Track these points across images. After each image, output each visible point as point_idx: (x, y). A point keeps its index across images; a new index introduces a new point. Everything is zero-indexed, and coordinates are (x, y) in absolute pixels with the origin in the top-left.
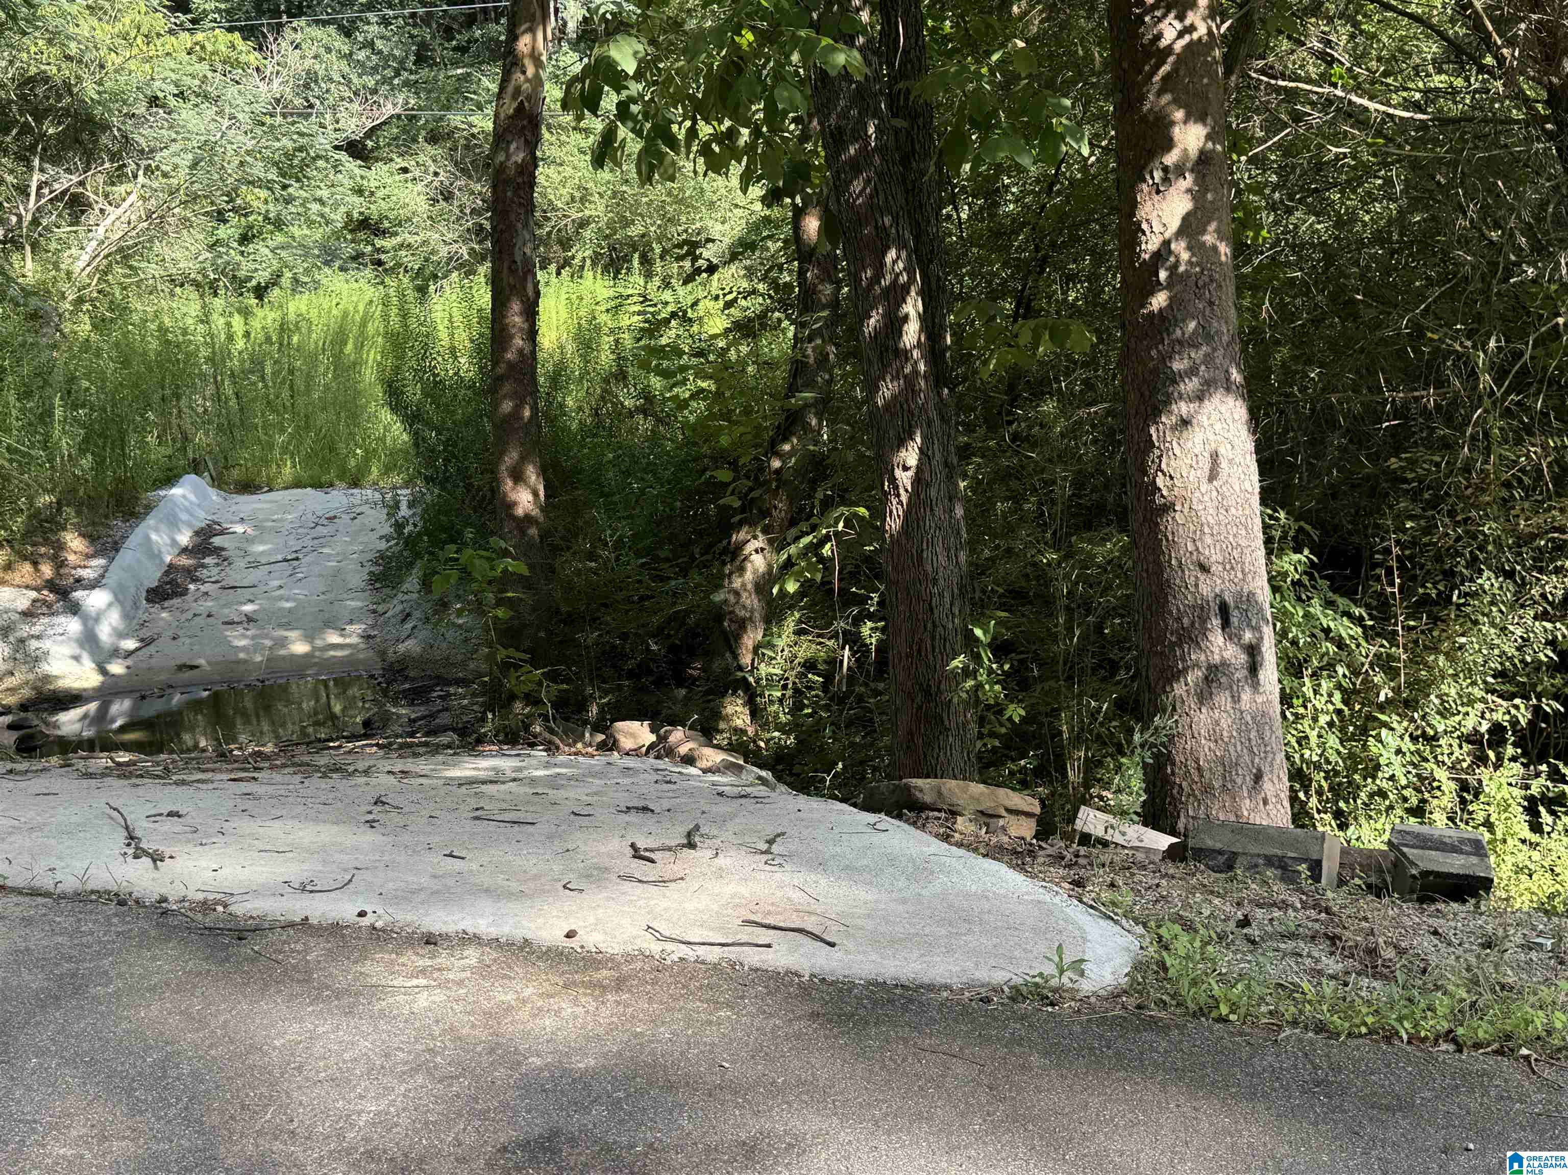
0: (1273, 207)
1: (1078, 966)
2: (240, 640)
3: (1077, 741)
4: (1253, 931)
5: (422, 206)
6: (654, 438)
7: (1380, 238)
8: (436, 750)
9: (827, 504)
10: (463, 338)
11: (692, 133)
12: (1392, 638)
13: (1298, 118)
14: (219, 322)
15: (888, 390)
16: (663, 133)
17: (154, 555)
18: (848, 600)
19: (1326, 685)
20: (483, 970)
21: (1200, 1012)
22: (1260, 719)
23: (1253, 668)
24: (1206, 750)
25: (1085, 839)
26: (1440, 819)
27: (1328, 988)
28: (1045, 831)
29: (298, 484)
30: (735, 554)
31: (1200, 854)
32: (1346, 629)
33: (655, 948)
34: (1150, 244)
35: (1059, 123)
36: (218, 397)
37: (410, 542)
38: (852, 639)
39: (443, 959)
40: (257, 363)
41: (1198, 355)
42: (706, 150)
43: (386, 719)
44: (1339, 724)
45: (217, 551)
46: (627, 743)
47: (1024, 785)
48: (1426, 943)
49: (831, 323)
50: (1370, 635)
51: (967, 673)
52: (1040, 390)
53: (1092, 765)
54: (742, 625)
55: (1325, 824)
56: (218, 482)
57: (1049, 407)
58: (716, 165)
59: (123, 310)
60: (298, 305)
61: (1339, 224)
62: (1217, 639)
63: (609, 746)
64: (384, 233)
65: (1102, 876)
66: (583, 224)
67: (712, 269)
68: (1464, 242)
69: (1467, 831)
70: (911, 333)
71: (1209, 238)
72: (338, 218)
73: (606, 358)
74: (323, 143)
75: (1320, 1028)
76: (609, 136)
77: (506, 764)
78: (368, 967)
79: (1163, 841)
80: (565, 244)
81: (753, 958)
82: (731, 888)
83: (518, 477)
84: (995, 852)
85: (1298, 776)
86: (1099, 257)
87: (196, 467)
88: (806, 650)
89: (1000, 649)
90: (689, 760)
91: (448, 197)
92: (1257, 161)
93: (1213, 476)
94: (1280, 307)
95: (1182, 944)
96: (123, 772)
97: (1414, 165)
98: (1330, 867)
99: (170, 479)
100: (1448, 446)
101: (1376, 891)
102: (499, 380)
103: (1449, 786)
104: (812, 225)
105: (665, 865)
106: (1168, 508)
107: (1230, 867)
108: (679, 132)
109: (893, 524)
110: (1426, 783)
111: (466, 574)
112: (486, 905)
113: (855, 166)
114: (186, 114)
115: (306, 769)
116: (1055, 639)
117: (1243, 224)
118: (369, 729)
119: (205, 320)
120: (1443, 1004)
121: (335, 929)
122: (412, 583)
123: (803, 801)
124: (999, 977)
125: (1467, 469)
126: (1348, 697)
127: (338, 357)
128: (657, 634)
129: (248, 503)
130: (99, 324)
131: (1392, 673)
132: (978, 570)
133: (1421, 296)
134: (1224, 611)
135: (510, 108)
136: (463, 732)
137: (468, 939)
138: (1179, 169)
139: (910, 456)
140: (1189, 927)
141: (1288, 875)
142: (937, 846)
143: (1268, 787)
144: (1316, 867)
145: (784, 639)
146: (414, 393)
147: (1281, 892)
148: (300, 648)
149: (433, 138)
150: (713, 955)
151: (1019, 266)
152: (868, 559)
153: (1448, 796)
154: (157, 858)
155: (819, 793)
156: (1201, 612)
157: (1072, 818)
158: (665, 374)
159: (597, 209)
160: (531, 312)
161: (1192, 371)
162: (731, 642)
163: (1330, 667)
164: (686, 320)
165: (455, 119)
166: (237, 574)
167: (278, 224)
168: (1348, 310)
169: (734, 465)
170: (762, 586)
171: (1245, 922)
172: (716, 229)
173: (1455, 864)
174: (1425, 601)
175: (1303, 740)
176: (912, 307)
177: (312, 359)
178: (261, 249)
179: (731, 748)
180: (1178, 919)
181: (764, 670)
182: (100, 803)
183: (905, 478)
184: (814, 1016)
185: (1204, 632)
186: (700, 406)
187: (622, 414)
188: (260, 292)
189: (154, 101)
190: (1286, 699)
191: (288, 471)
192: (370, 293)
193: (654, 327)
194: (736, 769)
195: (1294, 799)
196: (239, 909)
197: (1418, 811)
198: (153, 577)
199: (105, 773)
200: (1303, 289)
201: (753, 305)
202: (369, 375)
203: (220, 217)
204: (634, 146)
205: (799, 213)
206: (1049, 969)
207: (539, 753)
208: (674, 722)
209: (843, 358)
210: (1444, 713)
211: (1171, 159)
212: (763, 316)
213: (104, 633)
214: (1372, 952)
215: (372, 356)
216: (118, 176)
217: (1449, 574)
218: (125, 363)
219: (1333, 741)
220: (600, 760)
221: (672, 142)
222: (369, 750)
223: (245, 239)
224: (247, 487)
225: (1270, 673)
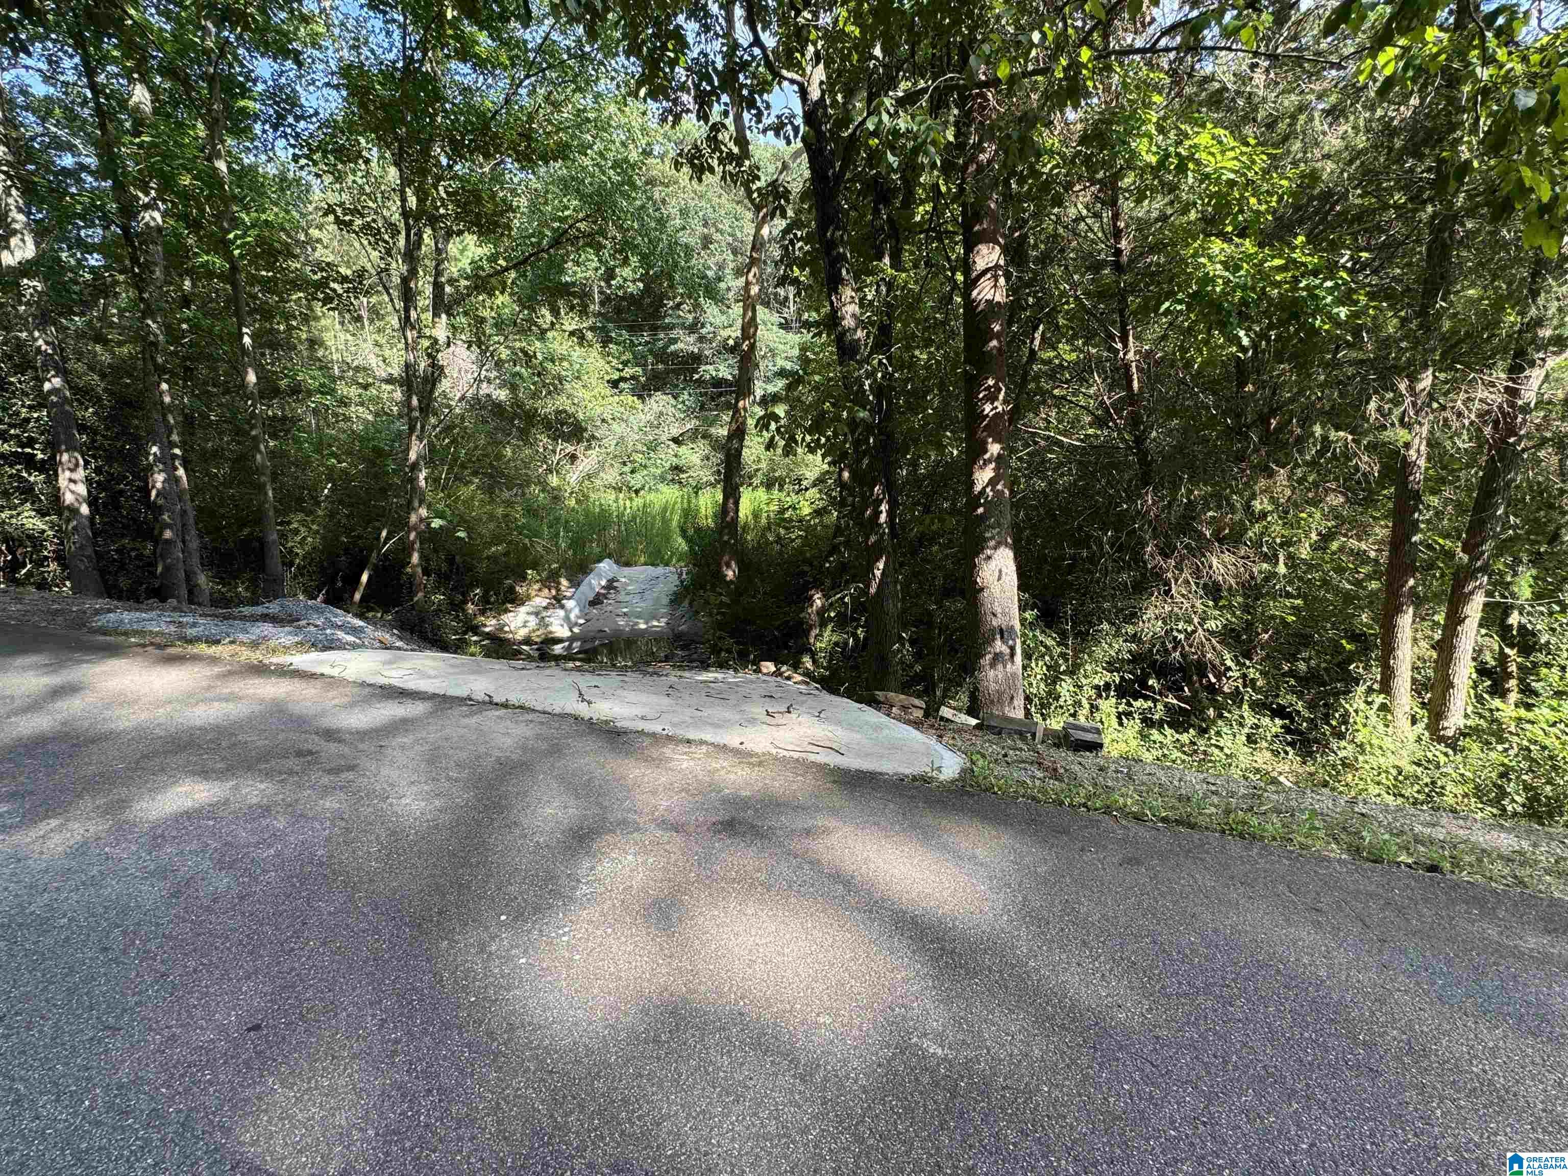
0: (1025, 476)
1: (939, 769)
2: (621, 622)
3: (941, 680)
4: (1008, 759)
5: (698, 462)
6: (781, 553)
7: (1066, 490)
8: (691, 669)
9: (847, 582)
10: (710, 512)
11: (803, 440)
12: (1067, 646)
13: (1036, 443)
14: (621, 502)
15: (873, 539)
16: (792, 439)
17: (592, 588)
18: (853, 619)
19: (1040, 663)
20: (708, 754)
21: (987, 790)
22: (1014, 675)
23: (1012, 655)
24: (993, 687)
25: (942, 718)
26: (1082, 719)
27: (1038, 783)
28: (927, 715)
29: (645, 564)
30: (810, 600)
31: (990, 728)
32: (1050, 642)
33: (774, 751)
34: (978, 488)
35: (946, 441)
36: (619, 531)
37: (686, 588)
38: (855, 635)
39: (693, 749)
40: (634, 518)
41: (995, 531)
42: (808, 446)
43: (673, 655)
44: (1045, 679)
45: (615, 588)
46: (765, 670)
47: (919, 697)
48: (1077, 768)
49: (850, 512)
50: (1059, 644)
51: (898, 650)
52: (932, 540)
53: (946, 690)
54: (811, 627)
55: (1037, 718)
56: (617, 562)
57: (935, 548)
58: (812, 451)
59: (587, 497)
60: (651, 497)
61: (1050, 484)
62: (998, 643)
63: (758, 671)
64: (684, 472)
65: (950, 734)
66: (758, 470)
67: (807, 489)
68: (1099, 493)
69: (1092, 724)
70: (883, 518)
71: (999, 487)
72: (668, 465)
73: (764, 521)
74: (664, 438)
75: (1034, 798)
76: (772, 438)
77: (720, 676)
78: (665, 750)
79: (974, 722)
80: (750, 478)
81: (812, 758)
82: (802, 730)
83: (728, 566)
84: (909, 722)
85: (1028, 699)
86: (956, 492)
87: (610, 556)
88: (835, 638)
89: (912, 642)
90: (789, 678)
91: (708, 459)
92: (1020, 459)
93: (999, 579)
94: (1026, 515)
95: (980, 763)
96: (578, 669)
97: (1080, 463)
98: (1039, 735)
99: (599, 561)
100: (1090, 572)
101: (1057, 746)
102: (723, 528)
103: (1087, 706)
104: (846, 475)
105: (779, 719)
106: (982, 589)
107: (1000, 733)
108: (799, 438)
109: (873, 590)
110: (1078, 704)
111: (707, 602)
112: (710, 729)
113: (865, 453)
114: (615, 426)
115: (645, 673)
116: (933, 639)
117: (1013, 483)
118: (667, 659)
119: (616, 501)
120: (1083, 792)
121: (654, 735)
122: (686, 603)
123: (833, 698)
124: (907, 771)
125: (1098, 582)
126: (1049, 668)
127: (663, 518)
128: (777, 629)
129: (627, 571)
130: (578, 502)
131: (1067, 660)
132: (904, 611)
133: (1081, 513)
134: (1002, 632)
135: (734, 426)
136: (702, 662)
137: (702, 742)
138: (990, 461)
139: (881, 565)
140: (983, 756)
141: (1023, 737)
142: (884, 719)
143: (1016, 702)
144: (1034, 735)
145: (827, 633)
146: (691, 532)
147: (1020, 744)
148: (643, 626)
149: (704, 437)
150: (796, 755)
151: (925, 494)
152: (861, 604)
153: (1085, 710)
154: (589, 703)
155: (838, 695)
156: (993, 631)
157: (938, 710)
158: (786, 528)
159: (763, 465)
160: (737, 503)
161: (992, 538)
162: (807, 634)
163: (1043, 656)
164: (795, 509)
165: (713, 430)
166: (622, 597)
167: (645, 467)
168: (1054, 518)
169: (811, 565)
170: (821, 612)
171: (1005, 755)
172: (808, 474)
173: (1089, 737)
174: (1080, 632)
175: (1031, 684)
176: (884, 507)
177: (654, 517)
178: (638, 476)
179: (804, 675)
180: (979, 753)
181: (818, 645)
182: (569, 680)
183: (878, 573)
184: (835, 782)
185: (994, 640)
186: (799, 541)
187: (767, 542)
188: (637, 492)
189: (603, 421)
190: (1024, 668)
191: (642, 559)
192: (677, 494)
193: (782, 511)
194: (807, 683)
195: (1025, 708)
196: (618, 724)
197: (1074, 715)
198: (591, 597)
199: (572, 669)
200: (1036, 508)
201: (821, 504)
202: (674, 523)
203: (624, 464)
204: (782, 443)
205: (841, 470)
206: (928, 769)
207: (731, 672)
208: (783, 663)
209: (855, 524)
210: (1086, 677)
211: (987, 456)
212: (824, 508)
213: (572, 616)
214: (1055, 770)
215: (676, 518)
216: (589, 448)
217: (1090, 623)
218: (587, 516)
219: (1042, 686)
220: (753, 677)
221: (796, 442)
222: (667, 668)
223: (632, 472)
224: (627, 564)
225: (1018, 658)
